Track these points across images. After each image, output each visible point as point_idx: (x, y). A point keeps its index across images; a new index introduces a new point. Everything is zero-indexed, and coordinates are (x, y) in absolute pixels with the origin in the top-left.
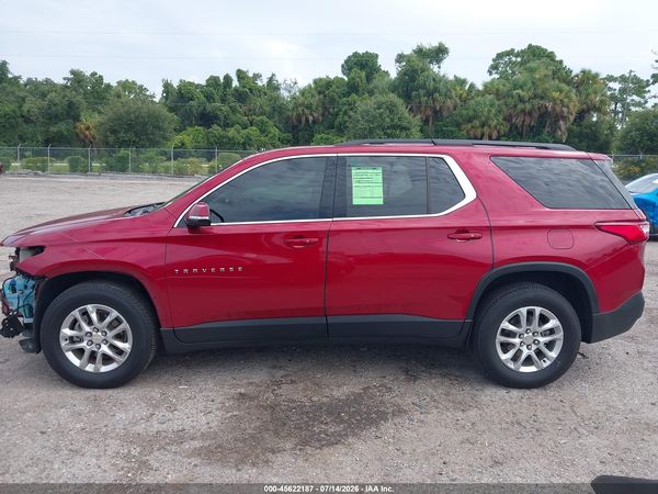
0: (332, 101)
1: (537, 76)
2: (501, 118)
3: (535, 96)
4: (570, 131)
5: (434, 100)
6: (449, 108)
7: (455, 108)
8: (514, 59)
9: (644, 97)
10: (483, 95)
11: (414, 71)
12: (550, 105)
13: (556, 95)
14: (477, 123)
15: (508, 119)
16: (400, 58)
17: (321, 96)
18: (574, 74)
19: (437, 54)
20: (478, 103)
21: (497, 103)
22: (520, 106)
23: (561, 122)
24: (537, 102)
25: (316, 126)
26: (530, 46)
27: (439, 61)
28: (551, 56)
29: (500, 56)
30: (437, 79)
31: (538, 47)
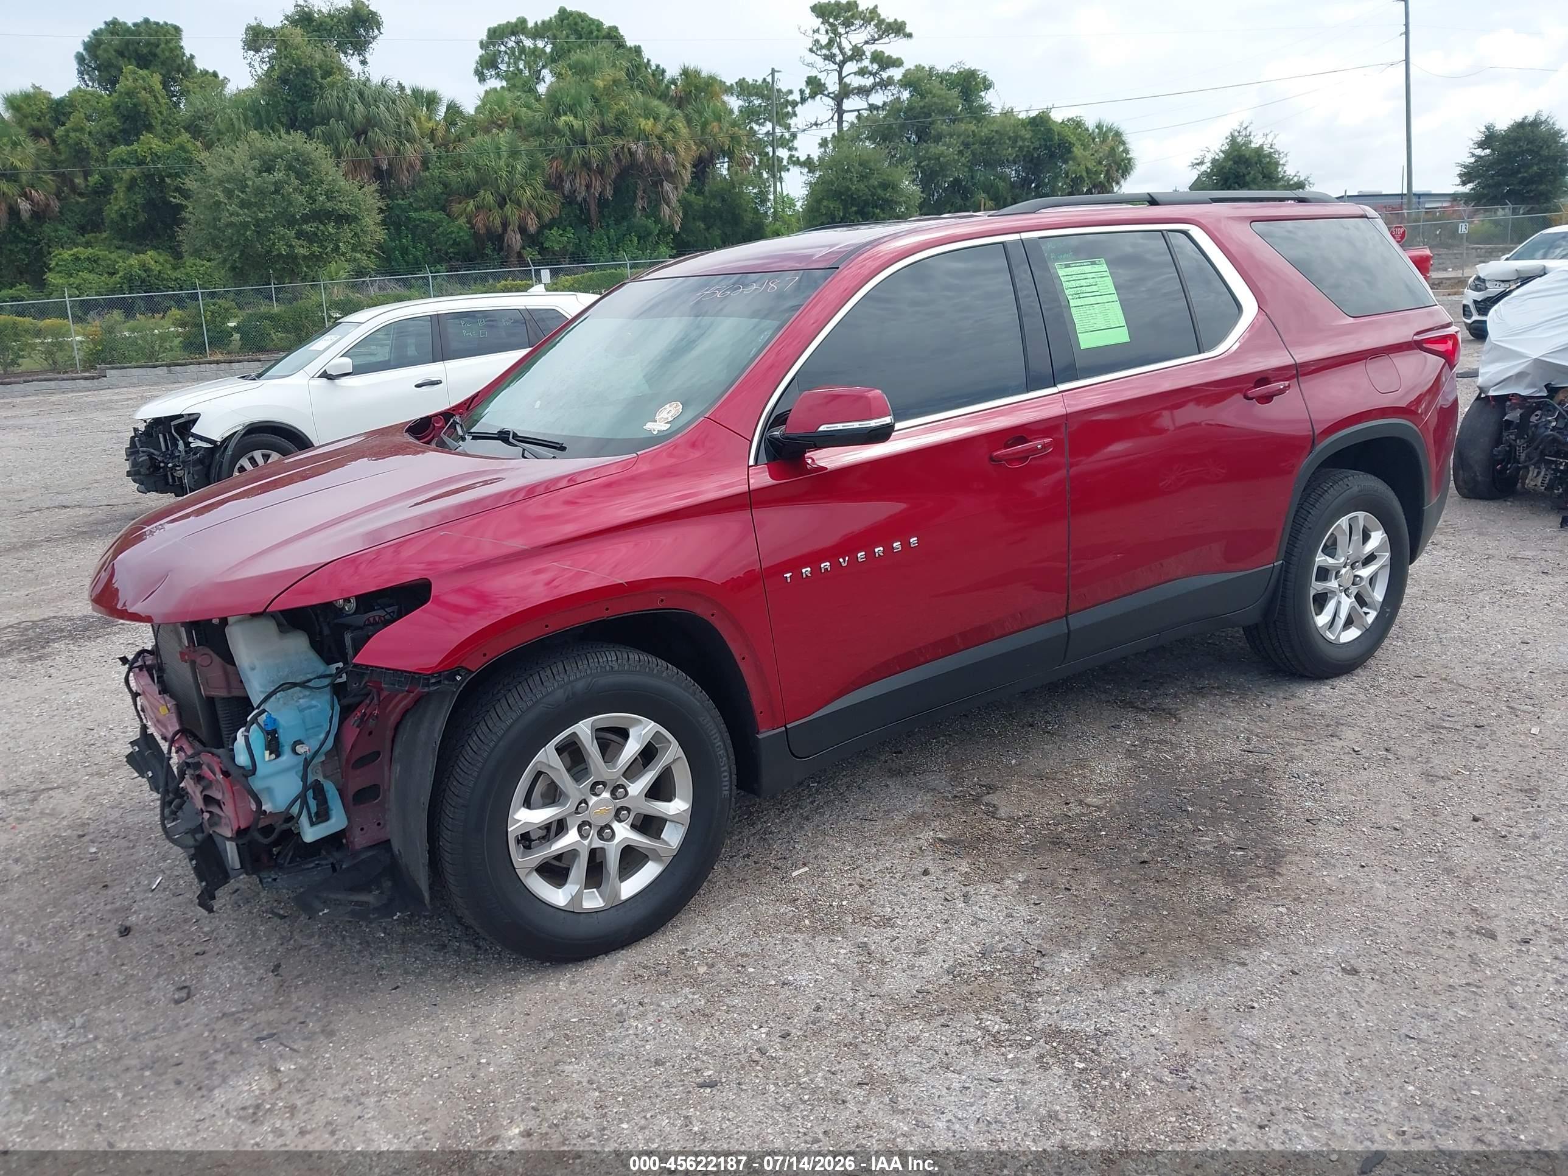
0: (80, 155)
1: (600, 84)
2: (539, 182)
3: (604, 130)
4: (685, 205)
5: (371, 145)
6: (412, 166)
7: (425, 164)
8: (528, 43)
9: (788, 127)
10: (487, 131)
11: (306, 72)
12: (639, 148)
13: (647, 124)
14: (488, 197)
15: (554, 184)
16: (256, 38)
17: (45, 143)
18: (668, 75)
19: (353, 29)
20: (481, 151)
21: (523, 146)
22: (578, 153)
23: (667, 186)
24: (608, 141)
25: (47, 228)
26: (563, 11)
27: (360, 46)
28: (613, 36)
29: (496, 35)
30: (366, 94)
31: (582, 17)
